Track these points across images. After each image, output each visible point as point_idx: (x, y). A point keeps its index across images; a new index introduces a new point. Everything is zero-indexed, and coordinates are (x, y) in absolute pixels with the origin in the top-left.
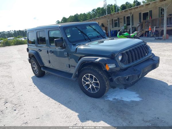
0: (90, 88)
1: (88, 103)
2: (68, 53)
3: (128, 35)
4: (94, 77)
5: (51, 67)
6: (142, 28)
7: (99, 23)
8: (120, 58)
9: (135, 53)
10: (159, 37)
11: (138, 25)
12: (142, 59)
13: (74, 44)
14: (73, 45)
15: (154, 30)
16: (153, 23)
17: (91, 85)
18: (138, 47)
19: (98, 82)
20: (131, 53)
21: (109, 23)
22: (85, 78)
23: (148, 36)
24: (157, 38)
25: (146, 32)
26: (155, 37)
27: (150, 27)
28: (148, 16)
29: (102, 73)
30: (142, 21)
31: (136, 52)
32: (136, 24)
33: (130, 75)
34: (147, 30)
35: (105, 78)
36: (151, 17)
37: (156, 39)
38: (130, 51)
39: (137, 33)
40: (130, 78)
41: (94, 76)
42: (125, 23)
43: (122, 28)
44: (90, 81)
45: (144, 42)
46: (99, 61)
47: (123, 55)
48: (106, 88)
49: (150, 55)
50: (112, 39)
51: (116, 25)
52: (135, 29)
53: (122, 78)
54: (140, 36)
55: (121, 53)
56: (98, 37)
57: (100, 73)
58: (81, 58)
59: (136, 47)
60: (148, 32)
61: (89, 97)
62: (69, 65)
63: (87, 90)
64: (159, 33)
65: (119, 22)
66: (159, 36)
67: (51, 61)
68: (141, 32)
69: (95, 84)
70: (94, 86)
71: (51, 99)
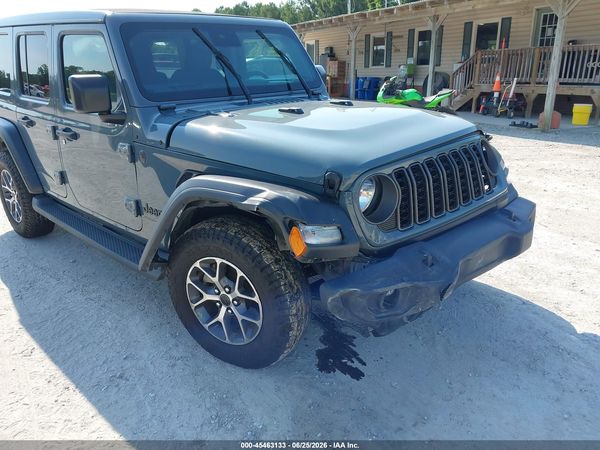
0: (218, 323)
1: (201, 390)
2: (132, 149)
3: (418, 98)
4: (240, 274)
5: (69, 201)
6: (469, 77)
7: (317, 41)
8: (366, 198)
9: (436, 181)
10: (526, 121)
11: (457, 66)
12: (464, 211)
13: (166, 109)
14: (160, 109)
15: (509, 89)
16: (512, 64)
17: (223, 309)
18: (455, 155)
19: (256, 299)
20: (420, 179)
21: (353, 47)
22: (198, 275)
23: (487, 112)
24: (518, 121)
25: (482, 94)
26: (510, 118)
27: (498, 79)
28: (495, 39)
29: (277, 261)
30: (472, 53)
31: (443, 175)
32: (451, 63)
33: (400, 286)
34: (485, 88)
35: (291, 286)
36: (507, 42)
37: (514, 124)
38: (415, 168)
39: (451, 97)
40: (401, 296)
41: (238, 270)
42: (410, 55)
43: (398, 71)
44: (223, 292)
45: (481, 133)
46: (263, 204)
47: (380, 183)
48: (292, 329)
49: (499, 192)
50: (343, 103)
51: (378, 58)
52: (443, 82)
53: (362, 296)
54: (459, 110)
55: (370, 174)
56: (290, 89)
57: (267, 258)
58: (188, 175)
59: (446, 150)
60: (490, 95)
61: (212, 359)
62: (138, 203)
63: (206, 326)
64: (525, 105)
65: (389, 49)
66: (524, 116)
67: (69, 177)
68: (464, 93)
69: (243, 305)
70: (240, 318)
71: (39, 354)
